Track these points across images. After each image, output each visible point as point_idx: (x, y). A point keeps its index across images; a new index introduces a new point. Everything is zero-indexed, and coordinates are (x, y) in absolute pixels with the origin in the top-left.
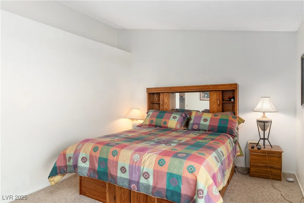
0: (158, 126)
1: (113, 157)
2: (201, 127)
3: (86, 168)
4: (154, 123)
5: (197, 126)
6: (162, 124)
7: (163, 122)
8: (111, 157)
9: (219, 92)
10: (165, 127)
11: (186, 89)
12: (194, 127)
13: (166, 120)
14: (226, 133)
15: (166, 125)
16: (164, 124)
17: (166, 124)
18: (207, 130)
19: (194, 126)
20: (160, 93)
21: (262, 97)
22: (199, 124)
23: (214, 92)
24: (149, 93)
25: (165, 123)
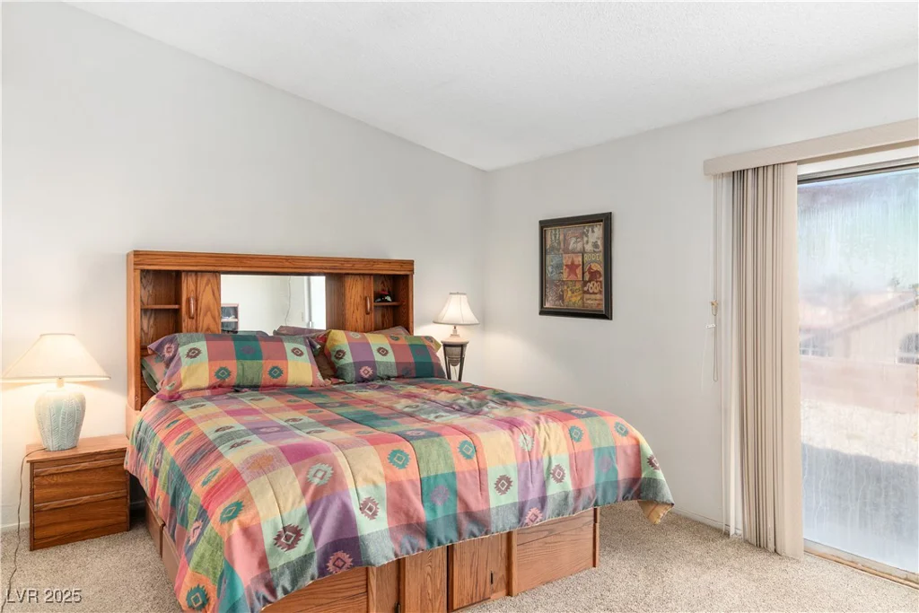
0: (247, 387)
1: (469, 460)
2: (381, 371)
3: (381, 532)
4: (233, 379)
5: (369, 369)
6: (265, 378)
7: (269, 369)
8: (463, 466)
9: (367, 279)
10: (275, 386)
11: (292, 266)
12: (362, 374)
13: (279, 363)
14: (433, 377)
15: (280, 378)
16: (274, 377)
17: (279, 375)
18: (396, 374)
19: (362, 371)
20: (183, 275)
21: (451, 294)
22: (373, 364)
23: (358, 277)
24: (142, 271)
25: (277, 371)
